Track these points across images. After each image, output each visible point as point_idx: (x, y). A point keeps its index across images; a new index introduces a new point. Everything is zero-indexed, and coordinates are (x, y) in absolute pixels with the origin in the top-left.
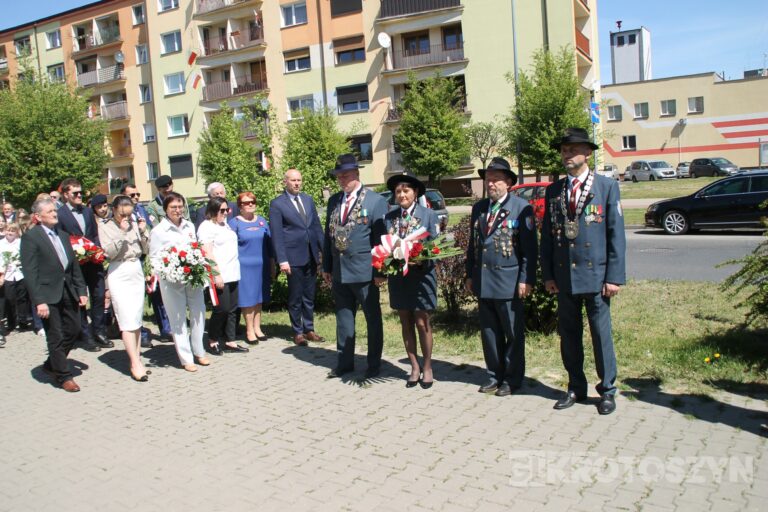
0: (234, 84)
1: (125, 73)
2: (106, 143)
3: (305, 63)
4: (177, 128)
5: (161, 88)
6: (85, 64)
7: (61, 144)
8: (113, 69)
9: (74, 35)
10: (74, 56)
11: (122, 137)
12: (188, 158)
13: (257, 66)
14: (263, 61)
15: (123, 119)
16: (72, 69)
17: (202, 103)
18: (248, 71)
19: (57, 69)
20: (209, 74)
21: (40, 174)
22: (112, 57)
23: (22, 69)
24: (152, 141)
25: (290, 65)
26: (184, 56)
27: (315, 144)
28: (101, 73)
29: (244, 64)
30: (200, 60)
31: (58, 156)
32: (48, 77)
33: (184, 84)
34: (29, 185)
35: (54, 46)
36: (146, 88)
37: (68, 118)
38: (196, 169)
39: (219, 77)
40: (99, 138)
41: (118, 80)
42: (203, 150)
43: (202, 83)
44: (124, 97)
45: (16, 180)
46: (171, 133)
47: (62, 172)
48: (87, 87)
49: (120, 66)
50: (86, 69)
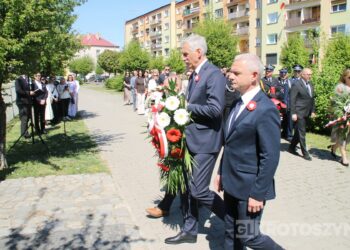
0: (302, 18)
1: (249, 13)
2: (238, 46)
3: (343, 7)
4: (272, 40)
5: (266, 20)
6: (232, 9)
8: (244, 11)
10: (227, 5)
11: (245, 43)
12: (275, 55)
13: (316, 9)
14: (319, 7)
15: (246, 34)
16: (226, 11)
17: (285, 28)
18: (311, 12)
19: (219, 11)
20: (290, 13)
22: (244, 5)
23: (205, 12)
24: (259, 45)
25: (335, 8)
26: (278, 5)
27: (342, 51)
28: (238, 13)
29: (309, 8)
30: (287, 6)
31: (217, 52)
32: (215, 15)
33: (278, 18)
35: (219, 1)
36: (258, 20)
37: (223, 35)
38: (278, 61)
39: (295, 15)
40: (235, 44)
41: (246, 16)
42: (283, 51)
43: (287, 18)
44: (248, 24)
46: (268, 42)
47: (218, 59)
48: (232, 19)
49: (248, 9)
50: (232, 11)
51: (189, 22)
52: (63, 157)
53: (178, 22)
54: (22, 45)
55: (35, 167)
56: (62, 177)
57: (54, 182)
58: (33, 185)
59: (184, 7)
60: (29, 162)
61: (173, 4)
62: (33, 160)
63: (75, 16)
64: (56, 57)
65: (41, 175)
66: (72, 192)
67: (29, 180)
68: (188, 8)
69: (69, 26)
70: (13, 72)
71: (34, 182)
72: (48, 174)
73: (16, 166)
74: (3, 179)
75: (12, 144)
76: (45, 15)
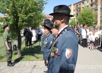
1: (98, 6)
6: (92, 5)
7: (89, 17)
8: (96, 6)
9: (90, 1)
10: (90, 4)
11: (97, 16)
15: (97, 13)
16: (90, 6)
19: (88, 6)
21: (85, 22)
24: (101, 17)
28: (94, 6)
31: (88, 19)
32: (86, 8)
34: (84, 23)
35: (87, 3)
36: (101, 8)
37: (90, 14)
41: (97, 7)
44: (97, 10)
45: (82, 22)
47: (88, 21)
49: (97, 5)
50: (92, 6)
51: (77, 10)
52: (39, 54)
53: (74, 10)
54: (27, 17)
55: (30, 57)
56: (39, 61)
57: (36, 63)
58: (29, 64)
59: (76, 6)
60: (28, 56)
61: (72, 5)
62: (29, 55)
63: (44, 8)
64: (37, 22)
65: (32, 61)
66: (42, 67)
67: (28, 62)
68: (77, 6)
69: (41, 12)
70: (24, 26)
71: (29, 63)
72: (34, 60)
73: (24, 56)
74: (19, 61)
75: (23, 49)
76: (35, 8)
